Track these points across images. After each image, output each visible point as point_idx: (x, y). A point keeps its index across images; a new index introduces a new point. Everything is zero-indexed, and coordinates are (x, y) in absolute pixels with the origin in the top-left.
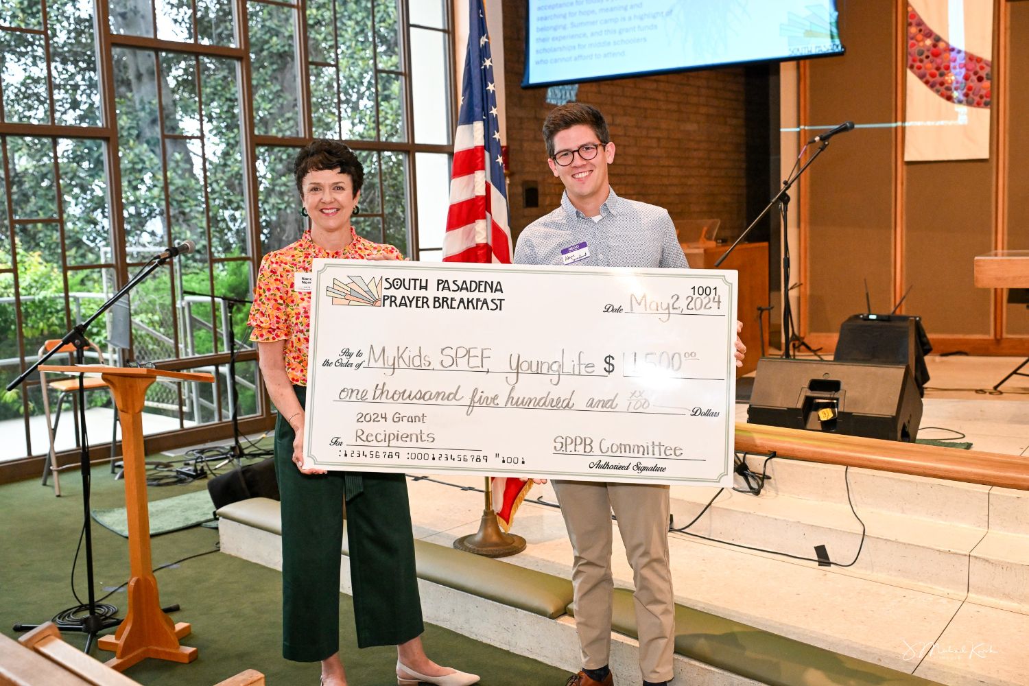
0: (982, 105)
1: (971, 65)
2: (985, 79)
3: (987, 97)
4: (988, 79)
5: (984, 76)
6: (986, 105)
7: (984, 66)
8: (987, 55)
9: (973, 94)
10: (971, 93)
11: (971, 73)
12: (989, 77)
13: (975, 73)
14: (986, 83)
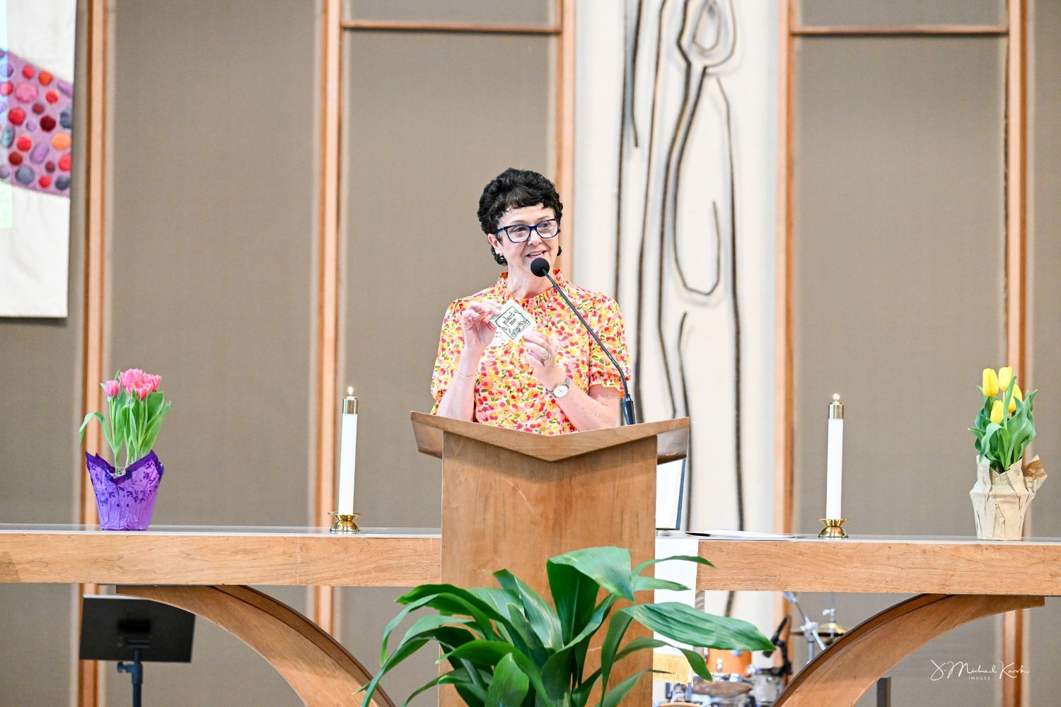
0: (52, 187)
1: (27, 88)
2: (58, 127)
3: (63, 169)
4: (65, 126)
5: (58, 119)
6: (61, 186)
7: (57, 93)
8: (63, 68)
9: (31, 157)
10: (25, 155)
11: (28, 108)
12: (69, 120)
13: (38, 109)
14: (61, 135)
